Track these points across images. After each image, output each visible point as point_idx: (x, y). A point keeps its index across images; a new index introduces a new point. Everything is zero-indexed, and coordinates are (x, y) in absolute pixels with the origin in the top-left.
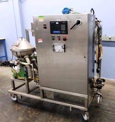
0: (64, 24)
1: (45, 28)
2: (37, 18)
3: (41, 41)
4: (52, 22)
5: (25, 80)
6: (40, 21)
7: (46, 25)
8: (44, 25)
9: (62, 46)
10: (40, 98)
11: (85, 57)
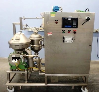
0: (75, 20)
1: (57, 23)
2: (49, 14)
3: (51, 35)
4: (65, 18)
5: (25, 70)
6: (51, 17)
7: (57, 20)
8: (56, 20)
9: (72, 38)
10: (44, 84)
11: (90, 45)
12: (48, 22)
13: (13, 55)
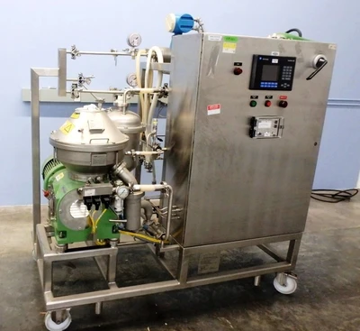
1: (237, 72)
2: (217, 42)
3: (217, 111)
4: (263, 56)
5: (111, 243)
7: (241, 64)
8: (235, 64)
9: (276, 122)
11: (316, 144)
12: (213, 68)
13: (87, 189)
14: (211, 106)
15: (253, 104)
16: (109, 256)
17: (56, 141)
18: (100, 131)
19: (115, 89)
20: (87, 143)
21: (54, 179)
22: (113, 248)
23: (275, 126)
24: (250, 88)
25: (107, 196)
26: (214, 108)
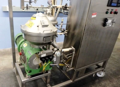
13: (42, 54)
14: (94, 14)
15: (107, 13)
16: (47, 76)
17: (25, 31)
18: (47, 26)
19: (43, 6)
20: (42, 32)
21: (23, 46)
22: (49, 73)
23: (112, 22)
24: (108, 6)
25: (51, 56)
26: (94, 15)
